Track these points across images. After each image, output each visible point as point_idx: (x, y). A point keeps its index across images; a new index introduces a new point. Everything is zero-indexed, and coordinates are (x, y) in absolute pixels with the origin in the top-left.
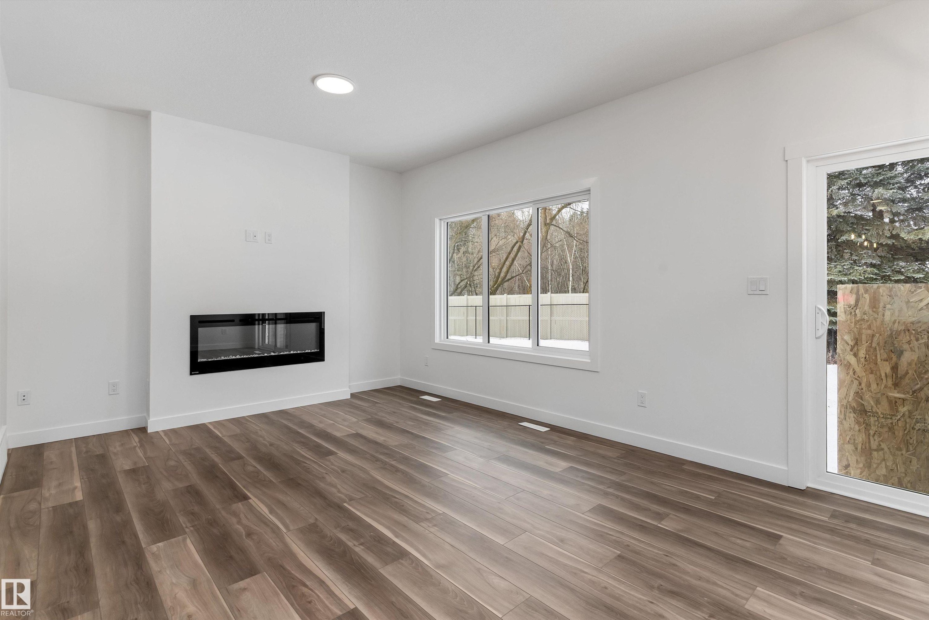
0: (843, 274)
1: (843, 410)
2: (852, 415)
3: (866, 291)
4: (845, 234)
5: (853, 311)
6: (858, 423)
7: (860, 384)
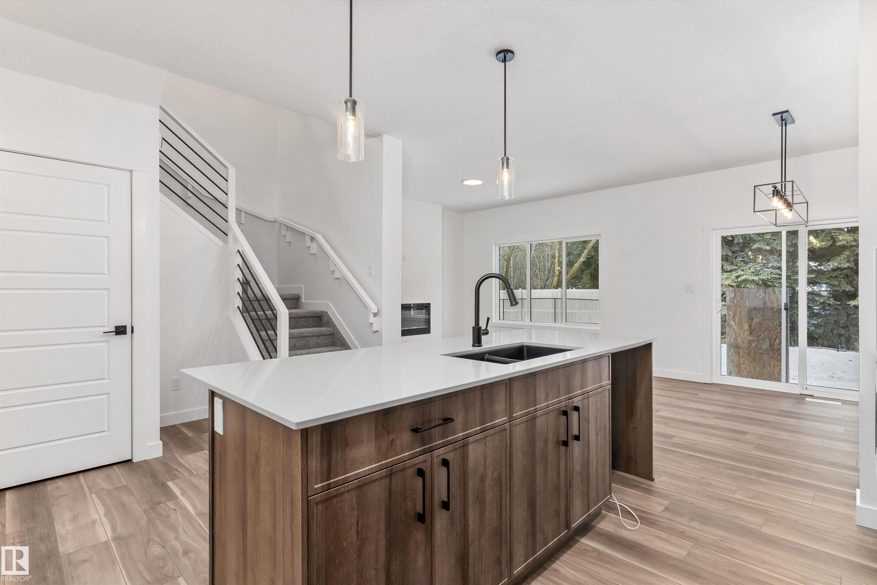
0: (755, 274)
1: (729, 347)
2: (733, 349)
3: (739, 291)
4: (757, 243)
5: (733, 300)
6: (735, 353)
7: (736, 334)
